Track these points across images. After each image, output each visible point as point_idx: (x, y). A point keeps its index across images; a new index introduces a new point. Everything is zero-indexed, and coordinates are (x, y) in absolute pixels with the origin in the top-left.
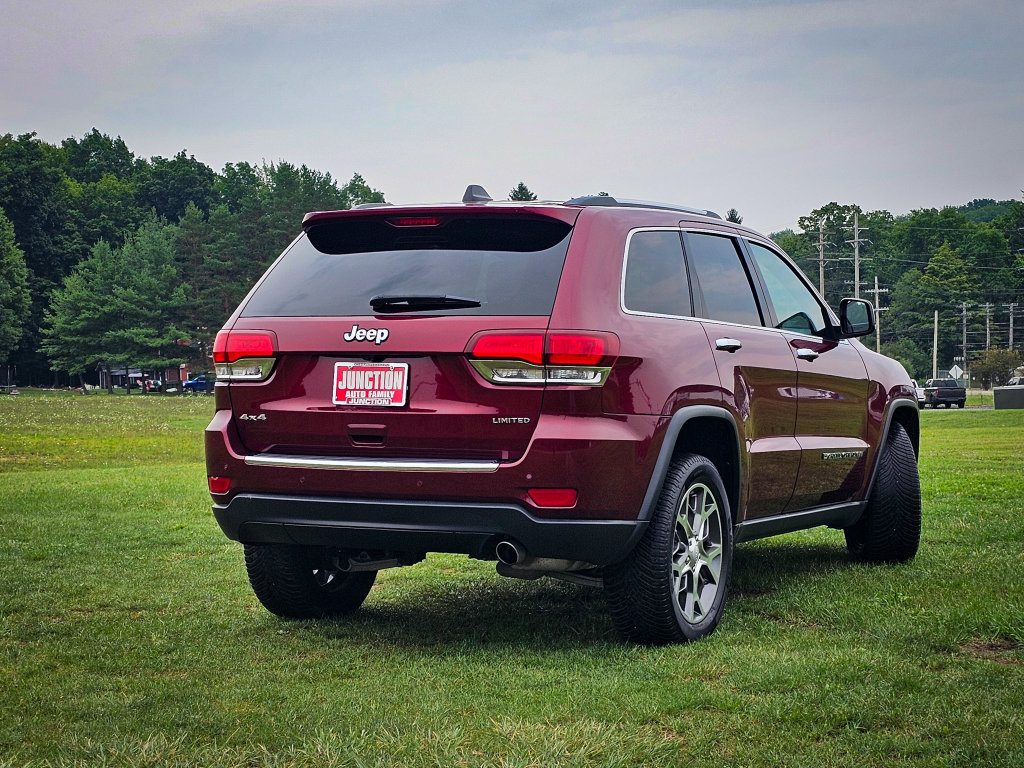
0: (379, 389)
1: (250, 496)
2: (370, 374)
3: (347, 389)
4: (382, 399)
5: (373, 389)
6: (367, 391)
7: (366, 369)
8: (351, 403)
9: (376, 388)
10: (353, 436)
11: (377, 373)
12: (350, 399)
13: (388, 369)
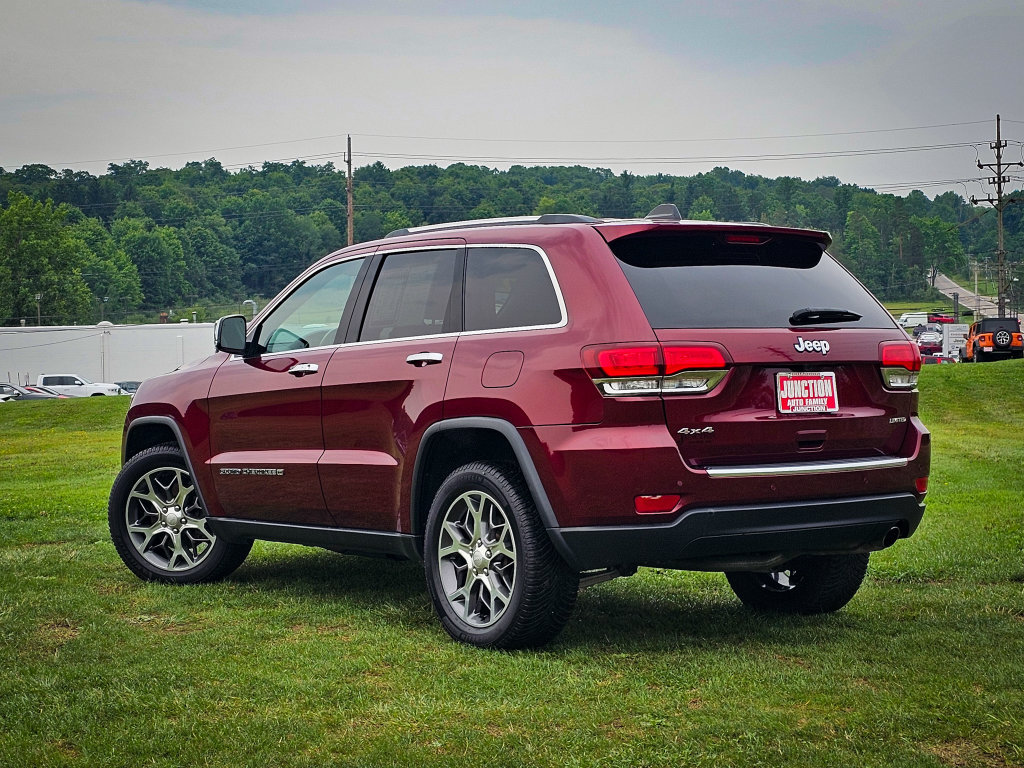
0: (814, 397)
1: (712, 510)
2: (804, 383)
3: (788, 398)
4: (819, 406)
5: (809, 397)
6: (804, 399)
7: (801, 378)
8: (795, 411)
9: (811, 396)
10: (800, 442)
11: (811, 382)
12: (793, 408)
13: (818, 378)
